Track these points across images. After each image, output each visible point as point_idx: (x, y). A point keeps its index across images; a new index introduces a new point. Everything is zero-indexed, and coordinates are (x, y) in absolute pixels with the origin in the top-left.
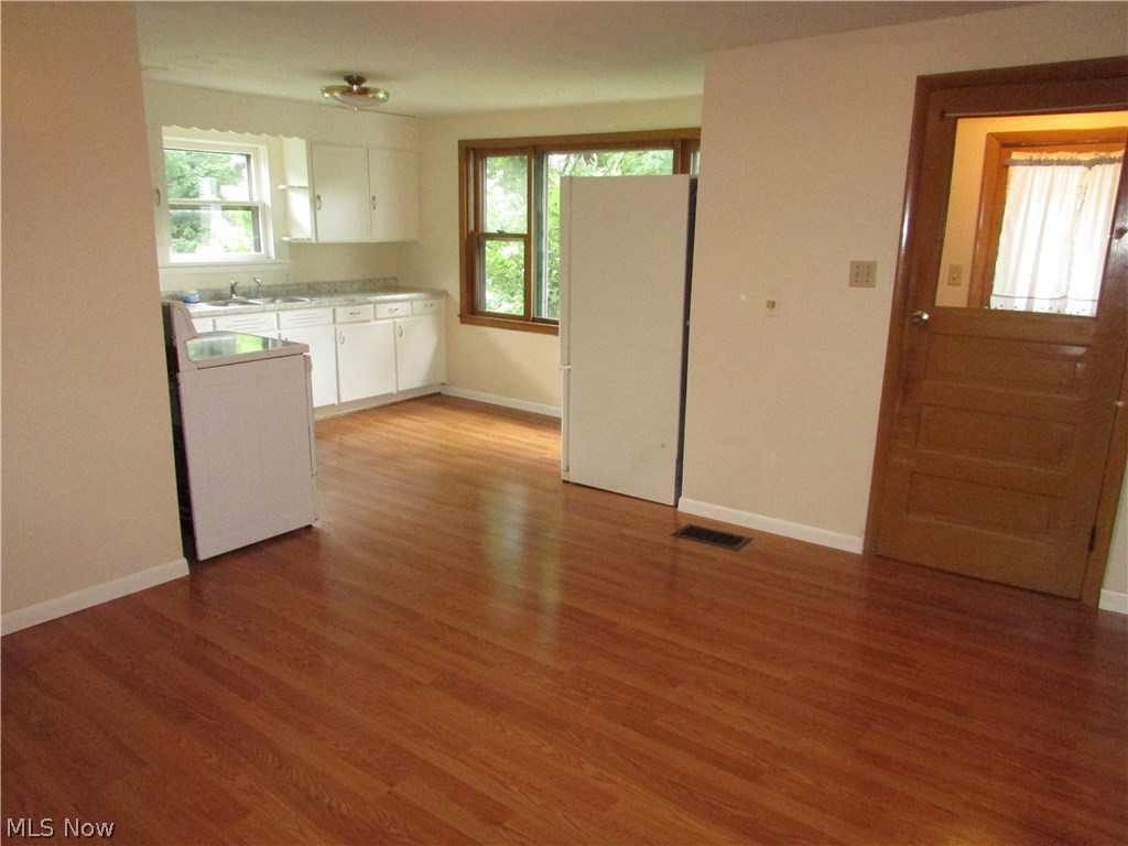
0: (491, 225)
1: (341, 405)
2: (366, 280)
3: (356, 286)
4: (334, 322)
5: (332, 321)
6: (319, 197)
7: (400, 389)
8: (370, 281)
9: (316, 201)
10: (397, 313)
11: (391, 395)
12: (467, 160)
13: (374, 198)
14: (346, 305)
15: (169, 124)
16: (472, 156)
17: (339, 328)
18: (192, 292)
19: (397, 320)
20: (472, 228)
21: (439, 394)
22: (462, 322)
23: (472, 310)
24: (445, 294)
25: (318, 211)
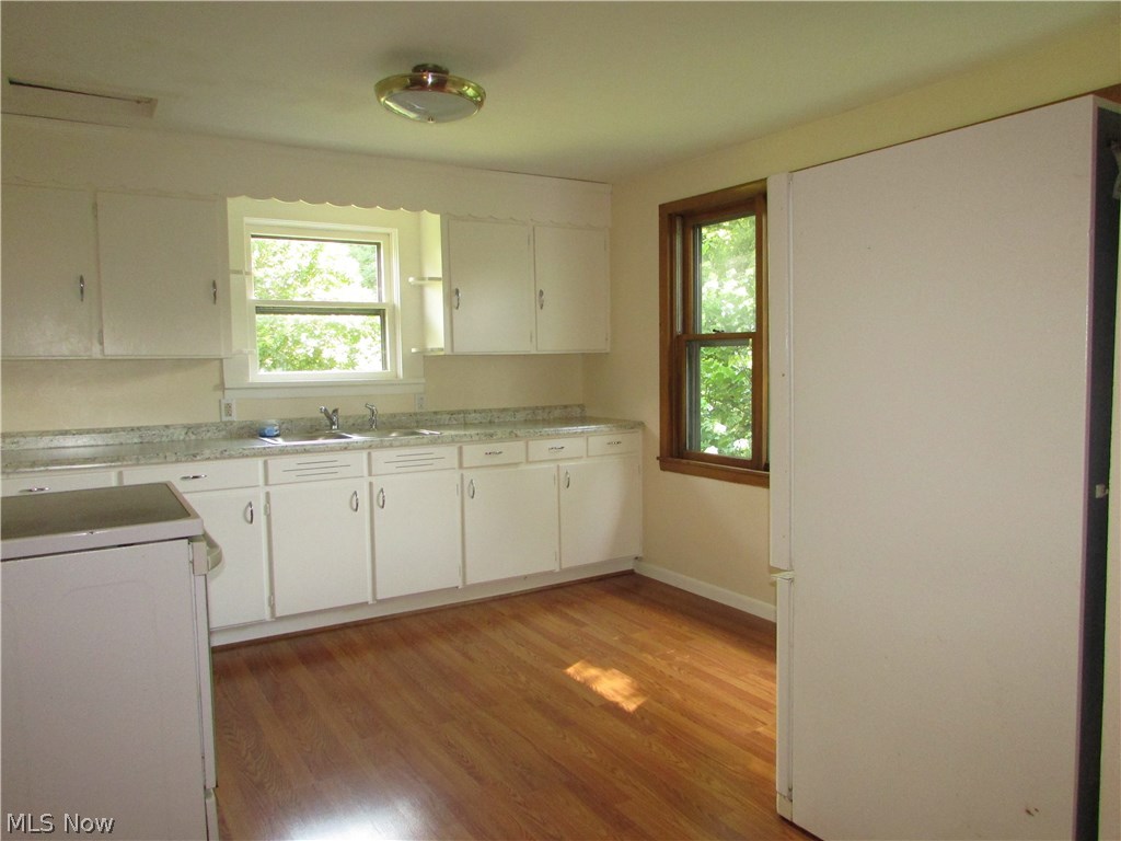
0: (707, 324)
1: (468, 588)
2: (537, 408)
3: (520, 416)
4: (461, 466)
5: (456, 465)
6: (457, 292)
7: (563, 567)
8: (544, 408)
9: (453, 298)
10: (561, 454)
11: (551, 573)
12: (672, 233)
13: (541, 293)
14: (480, 441)
15: (234, 195)
16: (678, 227)
17: (469, 475)
18: (272, 422)
19: (562, 464)
20: (679, 329)
21: (631, 573)
22: (663, 468)
23: (678, 449)
24: (641, 425)
25: (455, 310)
